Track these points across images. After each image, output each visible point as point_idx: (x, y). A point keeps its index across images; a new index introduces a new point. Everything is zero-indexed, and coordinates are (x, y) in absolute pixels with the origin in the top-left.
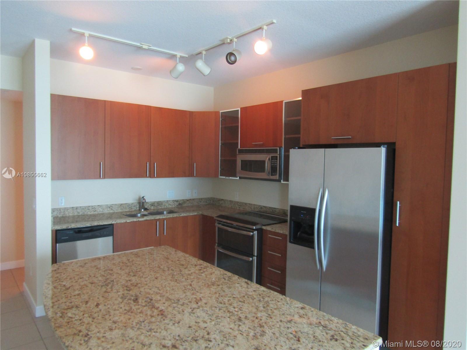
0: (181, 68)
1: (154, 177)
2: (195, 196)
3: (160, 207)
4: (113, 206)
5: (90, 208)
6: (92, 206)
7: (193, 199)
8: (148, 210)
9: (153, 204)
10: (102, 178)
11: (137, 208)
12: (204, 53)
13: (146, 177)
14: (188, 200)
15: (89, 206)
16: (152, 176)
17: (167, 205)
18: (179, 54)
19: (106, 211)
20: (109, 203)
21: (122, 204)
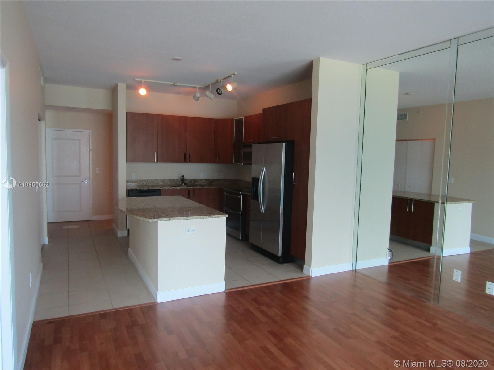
0: (198, 95)
1: (189, 163)
2: (221, 177)
3: (196, 184)
4: (165, 181)
5: (150, 181)
6: (151, 180)
7: (220, 180)
8: (187, 184)
9: (191, 181)
10: (156, 162)
11: (180, 183)
12: (211, 86)
13: (184, 162)
14: (216, 180)
15: (150, 180)
16: (187, 162)
17: (201, 182)
18: (198, 86)
19: (160, 184)
20: (162, 179)
21: (170, 180)
